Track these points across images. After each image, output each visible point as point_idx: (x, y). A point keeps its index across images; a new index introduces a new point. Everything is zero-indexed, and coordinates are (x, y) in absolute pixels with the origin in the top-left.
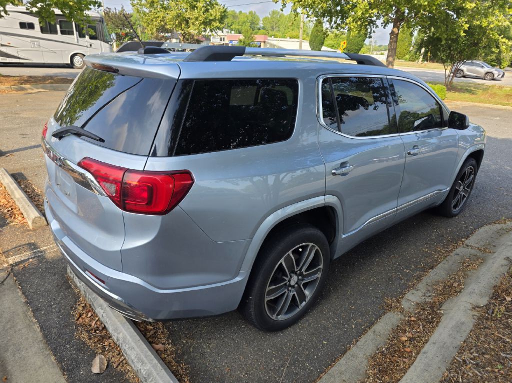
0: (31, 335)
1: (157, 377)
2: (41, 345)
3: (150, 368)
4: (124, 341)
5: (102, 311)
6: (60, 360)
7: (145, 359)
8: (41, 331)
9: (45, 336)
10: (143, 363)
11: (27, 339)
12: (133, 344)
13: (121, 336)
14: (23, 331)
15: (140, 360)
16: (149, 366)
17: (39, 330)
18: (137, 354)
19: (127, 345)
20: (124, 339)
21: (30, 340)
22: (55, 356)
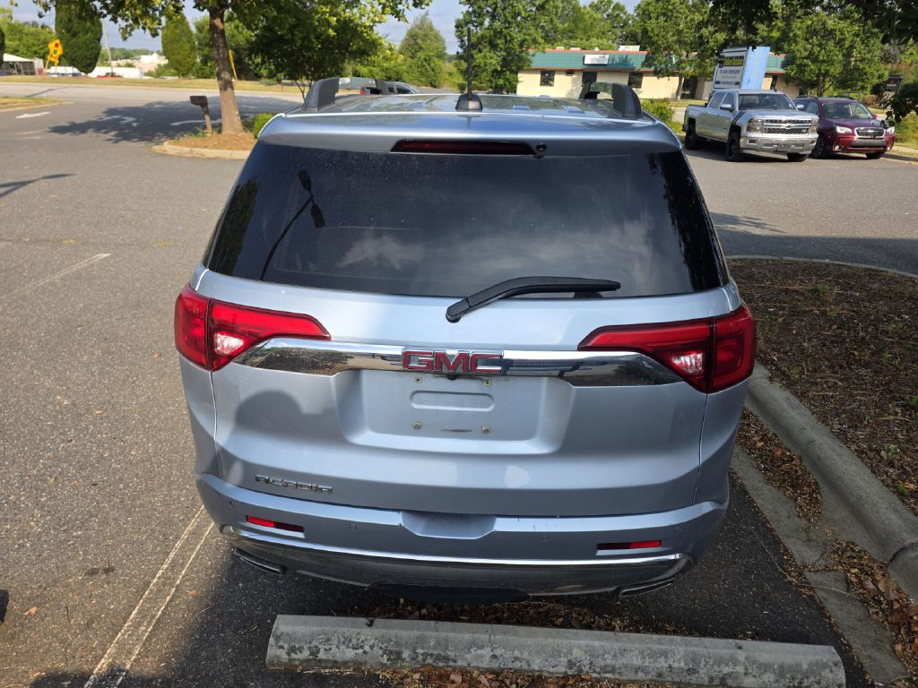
1: (711, 650)
3: (686, 651)
4: (592, 656)
5: (487, 652)
7: (663, 647)
10: (665, 654)
12: (617, 646)
13: (577, 653)
15: (654, 655)
16: (681, 649)
18: (642, 652)
19: (606, 656)
20: (592, 652)
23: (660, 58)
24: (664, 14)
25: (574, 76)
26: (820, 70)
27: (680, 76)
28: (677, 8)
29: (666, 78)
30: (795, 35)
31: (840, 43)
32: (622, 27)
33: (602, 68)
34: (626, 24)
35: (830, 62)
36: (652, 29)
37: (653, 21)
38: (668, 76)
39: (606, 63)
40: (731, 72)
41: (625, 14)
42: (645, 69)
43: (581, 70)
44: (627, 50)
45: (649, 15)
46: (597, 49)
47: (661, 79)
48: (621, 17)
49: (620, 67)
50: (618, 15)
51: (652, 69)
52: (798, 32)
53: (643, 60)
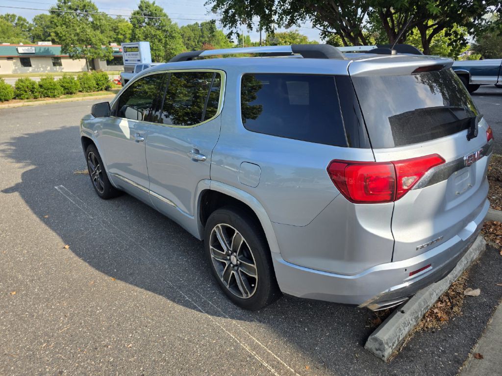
0: (487, 348)
2: (488, 334)
6: (489, 316)
8: (476, 343)
9: (479, 336)
11: (492, 349)
14: (489, 357)
17: (477, 345)
21: (491, 346)
22: (488, 320)
23: (70, 49)
24: (64, 24)
25: (14, 61)
26: (156, 54)
27: (86, 58)
28: (72, 21)
29: (78, 60)
30: (139, 37)
31: (160, 41)
32: (29, 31)
33: (32, 55)
34: (30, 30)
35: (159, 50)
36: (61, 32)
37: (59, 27)
38: (79, 58)
39: (34, 52)
40: (133, 55)
41: (28, 23)
42: (64, 55)
43: (18, 57)
44: (44, 44)
45: (55, 24)
46: (21, 44)
47: (75, 61)
48: (26, 25)
49: (44, 54)
50: (22, 24)
51: (68, 55)
52: (140, 35)
53: (61, 50)
